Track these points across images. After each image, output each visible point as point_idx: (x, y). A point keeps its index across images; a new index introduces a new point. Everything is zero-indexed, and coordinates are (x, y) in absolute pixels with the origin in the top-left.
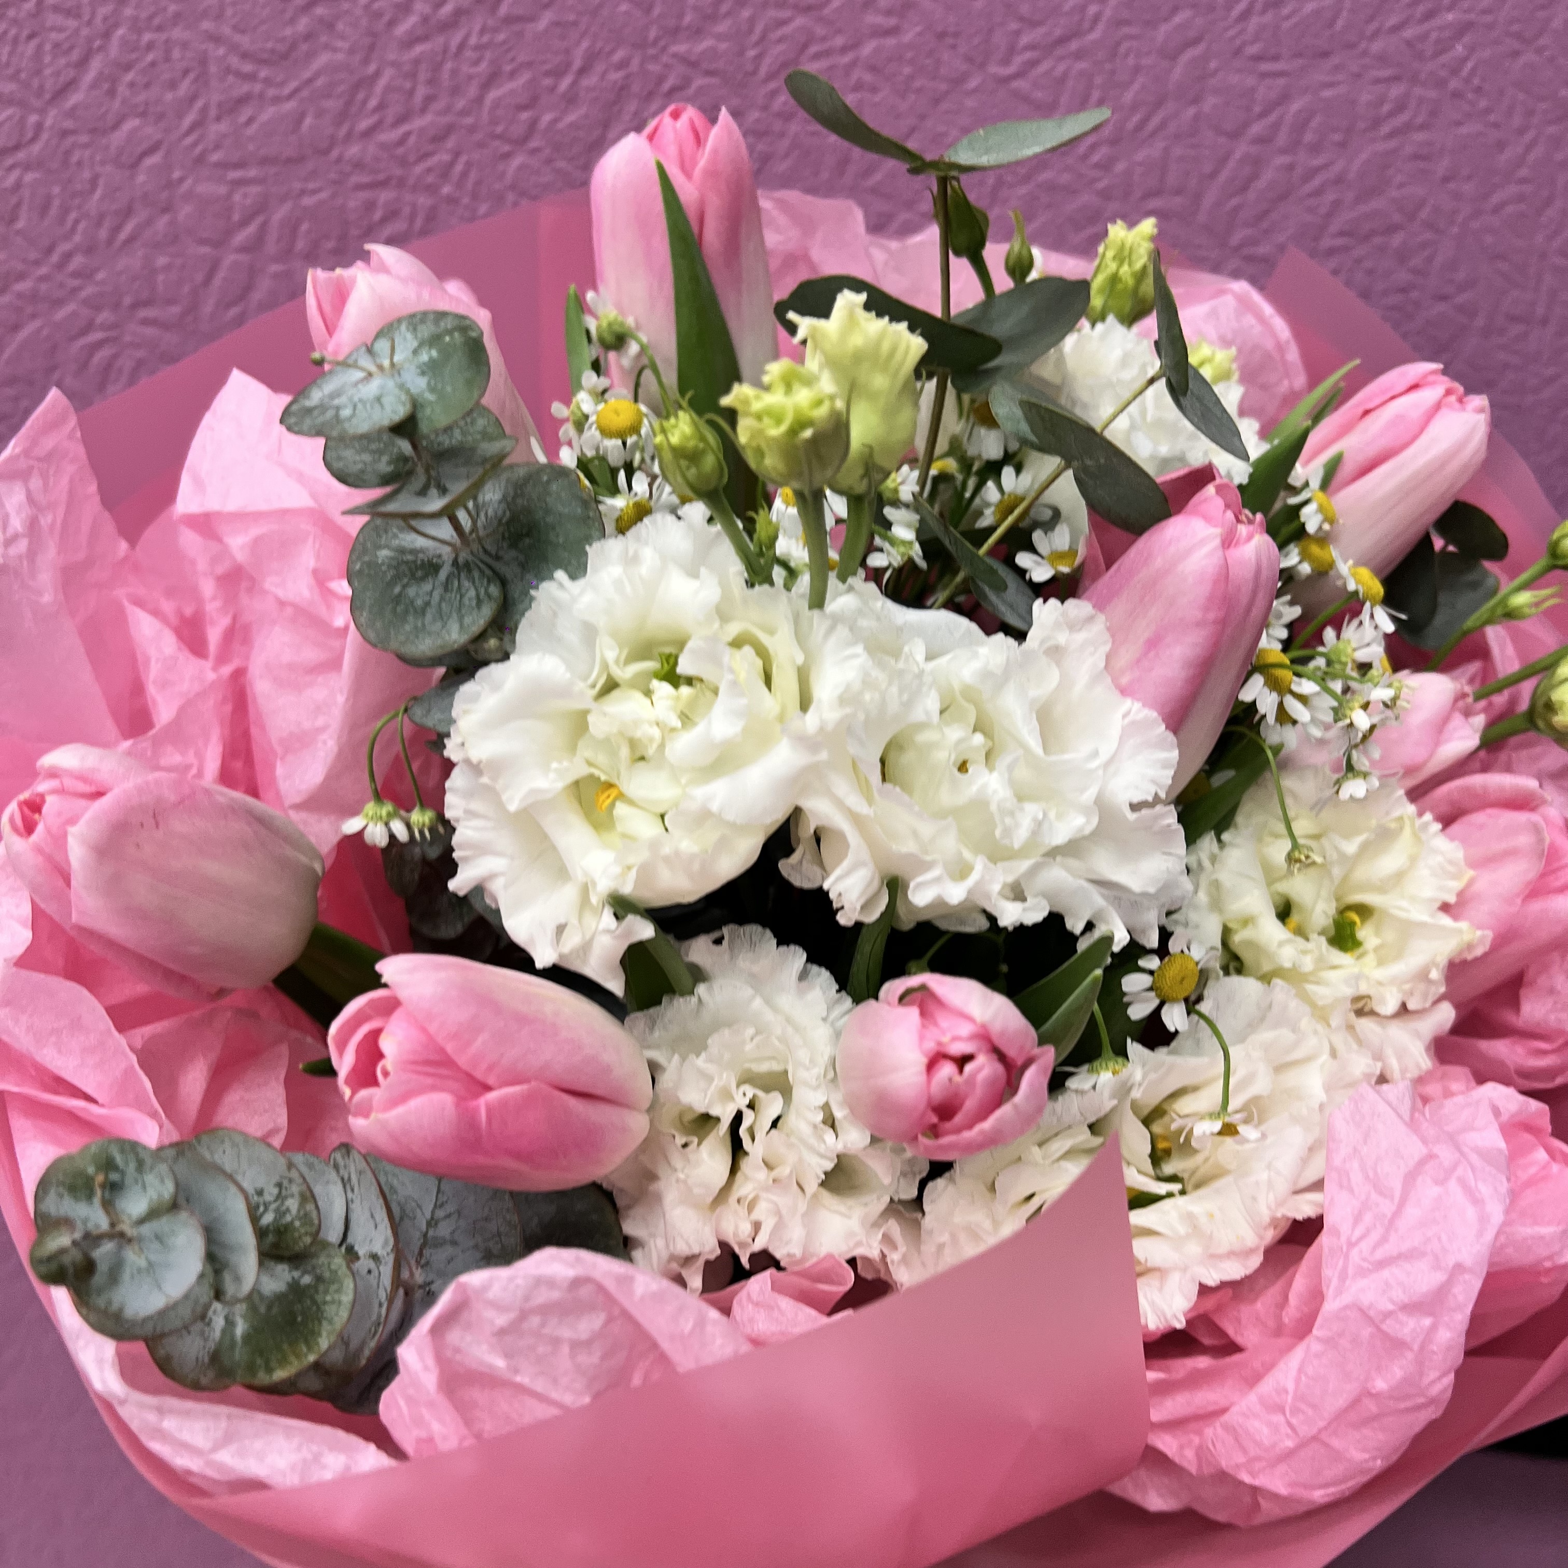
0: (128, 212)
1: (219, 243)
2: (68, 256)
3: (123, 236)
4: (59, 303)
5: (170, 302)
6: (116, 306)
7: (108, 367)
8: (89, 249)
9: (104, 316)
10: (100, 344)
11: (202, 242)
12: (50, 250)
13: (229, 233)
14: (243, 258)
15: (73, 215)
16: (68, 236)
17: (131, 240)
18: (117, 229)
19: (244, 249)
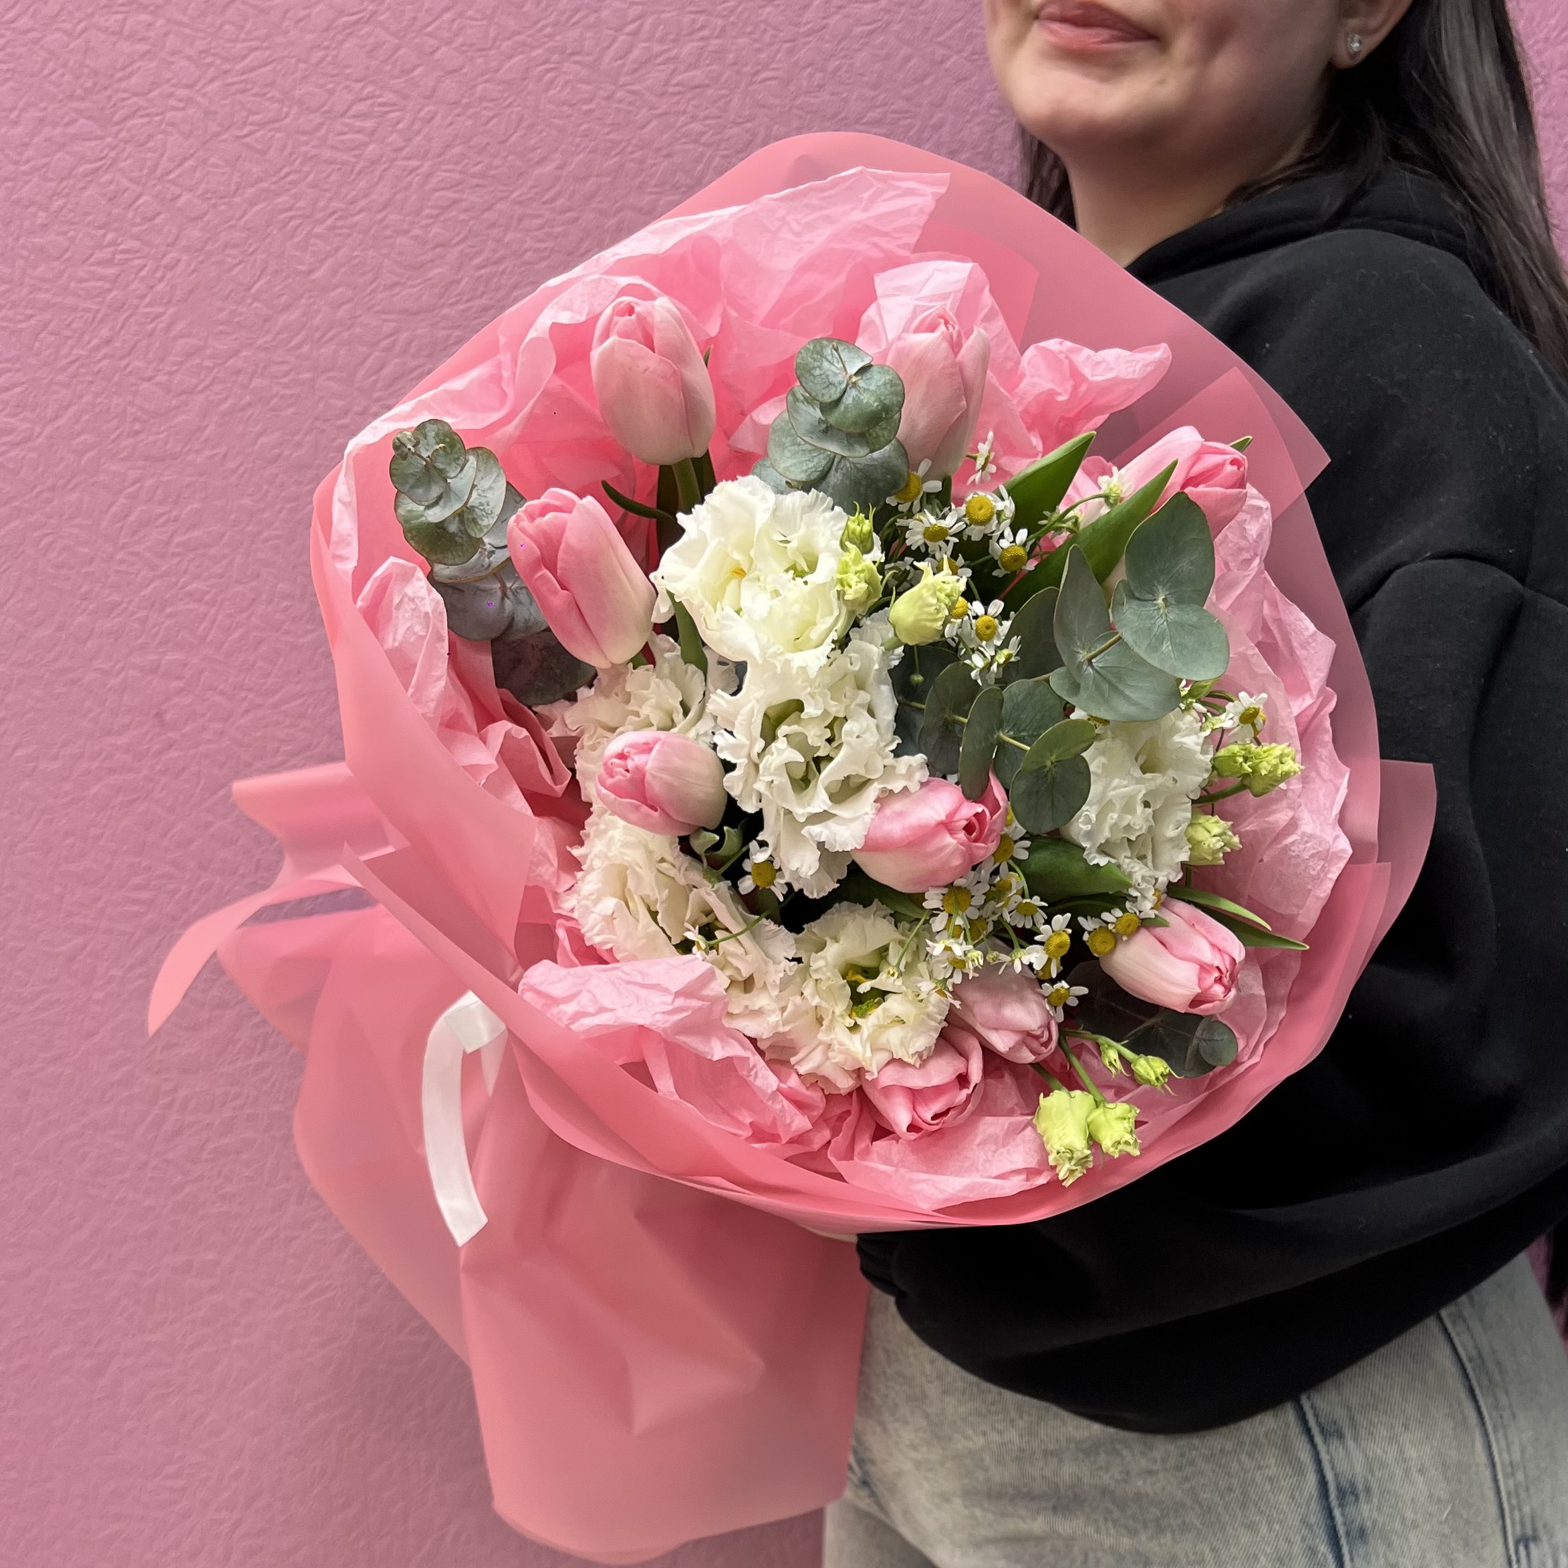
0: (577, 11)
1: (619, 29)
2: (544, 27)
3: (573, 21)
4: (533, 48)
5: (588, 54)
6: (563, 53)
7: (552, 82)
8: (555, 24)
9: (555, 57)
10: (549, 71)
11: (611, 29)
12: (536, 23)
13: (625, 25)
14: (628, 38)
15: (551, 9)
16: (546, 17)
17: (576, 23)
18: (571, 17)
19: (629, 34)
